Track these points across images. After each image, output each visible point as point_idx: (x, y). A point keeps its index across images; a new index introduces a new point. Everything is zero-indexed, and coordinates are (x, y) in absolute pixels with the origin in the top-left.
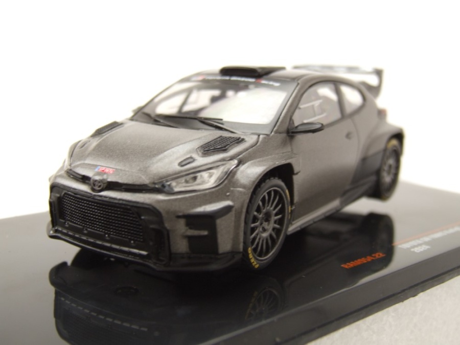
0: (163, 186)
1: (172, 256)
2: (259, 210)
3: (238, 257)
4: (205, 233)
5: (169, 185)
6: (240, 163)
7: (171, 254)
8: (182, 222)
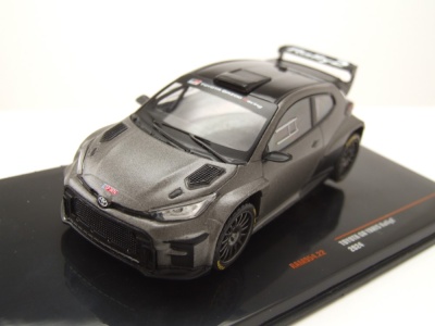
0: (156, 215)
1: (157, 267)
2: (234, 224)
3: (208, 269)
4: (185, 254)
5: (161, 214)
6: (219, 195)
7: (157, 265)
8: (168, 245)
